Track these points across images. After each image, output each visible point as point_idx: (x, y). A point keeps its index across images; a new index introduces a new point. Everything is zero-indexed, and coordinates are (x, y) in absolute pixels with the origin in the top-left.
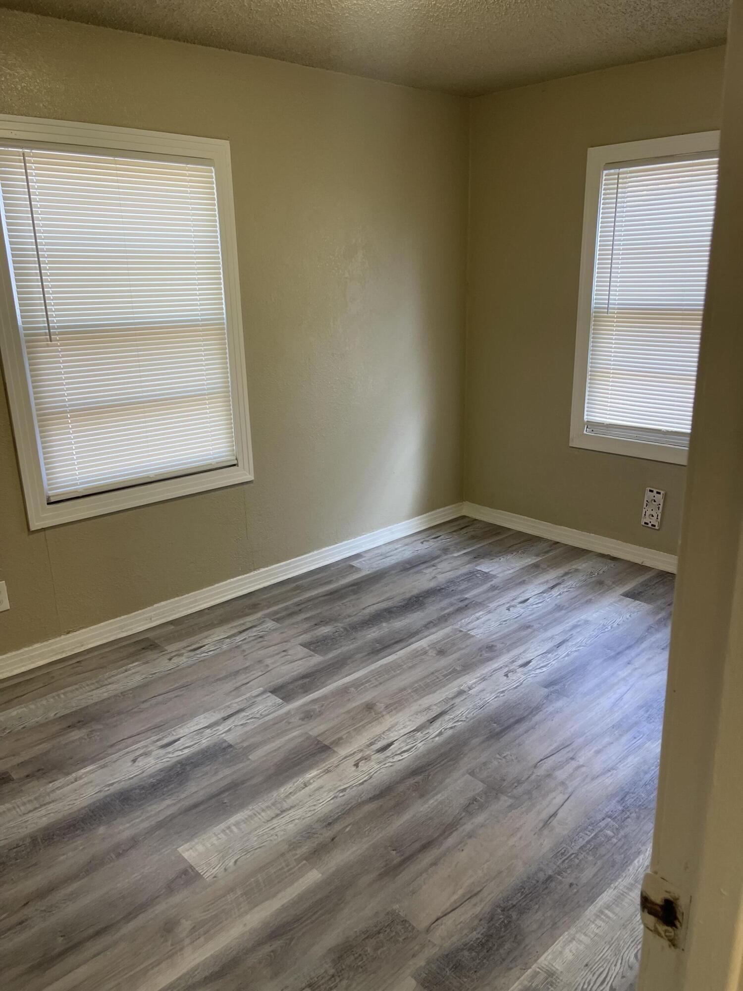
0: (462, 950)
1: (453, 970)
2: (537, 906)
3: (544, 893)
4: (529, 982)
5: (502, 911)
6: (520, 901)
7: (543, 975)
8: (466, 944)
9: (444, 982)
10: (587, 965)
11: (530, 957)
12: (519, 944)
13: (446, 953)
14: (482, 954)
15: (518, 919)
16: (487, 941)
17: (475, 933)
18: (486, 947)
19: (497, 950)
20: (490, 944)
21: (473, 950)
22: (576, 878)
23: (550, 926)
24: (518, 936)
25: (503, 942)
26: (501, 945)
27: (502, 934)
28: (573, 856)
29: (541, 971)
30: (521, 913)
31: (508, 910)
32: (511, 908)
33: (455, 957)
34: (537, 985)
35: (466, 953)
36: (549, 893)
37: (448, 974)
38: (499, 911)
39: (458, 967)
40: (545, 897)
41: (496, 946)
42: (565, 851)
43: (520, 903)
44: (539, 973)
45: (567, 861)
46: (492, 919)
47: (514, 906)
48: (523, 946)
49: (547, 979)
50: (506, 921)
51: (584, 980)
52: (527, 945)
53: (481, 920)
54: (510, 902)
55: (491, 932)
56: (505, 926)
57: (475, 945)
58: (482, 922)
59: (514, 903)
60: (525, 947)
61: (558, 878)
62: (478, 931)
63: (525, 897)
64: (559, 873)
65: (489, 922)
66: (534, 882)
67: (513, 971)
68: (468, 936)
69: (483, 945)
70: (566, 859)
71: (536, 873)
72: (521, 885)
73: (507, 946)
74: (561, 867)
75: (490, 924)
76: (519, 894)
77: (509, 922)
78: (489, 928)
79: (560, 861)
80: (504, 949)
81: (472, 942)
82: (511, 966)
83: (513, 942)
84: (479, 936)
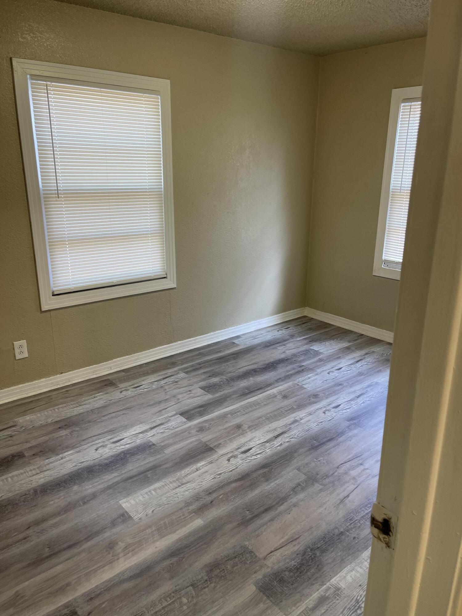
0: (285, 571)
1: (278, 582)
2: (332, 549)
3: (337, 541)
4: (324, 593)
5: (311, 550)
6: (322, 545)
7: (332, 590)
8: (288, 568)
9: (273, 589)
10: (360, 586)
11: (326, 578)
12: (319, 570)
13: (275, 572)
14: (296, 575)
15: (320, 556)
16: (300, 567)
17: (293, 562)
18: (299, 570)
19: (306, 572)
20: (302, 569)
21: (292, 572)
22: (358, 534)
23: (339, 561)
24: (320, 566)
25: (310, 568)
26: (308, 570)
27: (310, 563)
28: (357, 522)
29: (332, 587)
30: (323, 551)
31: (314, 550)
32: (316, 549)
33: (281, 575)
34: (329, 595)
35: (287, 573)
36: (341, 542)
37: (275, 584)
38: (309, 550)
39: (281, 581)
40: (338, 544)
41: (305, 570)
42: (352, 518)
43: (322, 546)
44: (330, 587)
45: (353, 524)
46: (304, 555)
47: (318, 548)
48: (322, 571)
49: (335, 591)
50: (313, 556)
51: (358, 594)
52: (325, 571)
53: (297, 555)
54: (316, 545)
55: (304, 561)
56: (312, 559)
57: (293, 569)
58: (298, 556)
59: (319, 546)
60: (323, 572)
61: (346, 534)
62: (295, 561)
63: (326, 543)
64: (348, 531)
65: (303, 556)
66: (332, 534)
67: (315, 585)
68: (288, 563)
69: (298, 569)
70: (352, 523)
71: (333, 530)
72: (323, 536)
73: (313, 571)
74: (349, 527)
75: (303, 557)
76: (322, 541)
77: (315, 557)
78: (302, 560)
79: (349, 524)
80: (311, 573)
81: (291, 567)
82: (314, 582)
83: (316, 569)
84: (296, 564)
